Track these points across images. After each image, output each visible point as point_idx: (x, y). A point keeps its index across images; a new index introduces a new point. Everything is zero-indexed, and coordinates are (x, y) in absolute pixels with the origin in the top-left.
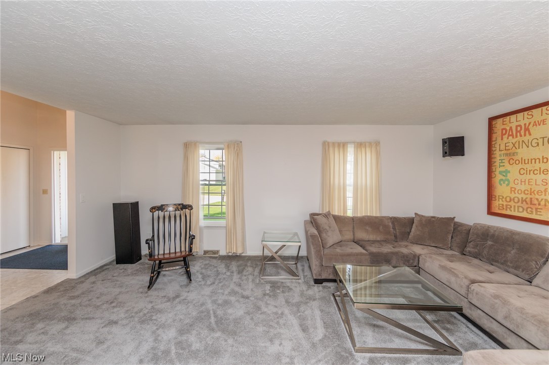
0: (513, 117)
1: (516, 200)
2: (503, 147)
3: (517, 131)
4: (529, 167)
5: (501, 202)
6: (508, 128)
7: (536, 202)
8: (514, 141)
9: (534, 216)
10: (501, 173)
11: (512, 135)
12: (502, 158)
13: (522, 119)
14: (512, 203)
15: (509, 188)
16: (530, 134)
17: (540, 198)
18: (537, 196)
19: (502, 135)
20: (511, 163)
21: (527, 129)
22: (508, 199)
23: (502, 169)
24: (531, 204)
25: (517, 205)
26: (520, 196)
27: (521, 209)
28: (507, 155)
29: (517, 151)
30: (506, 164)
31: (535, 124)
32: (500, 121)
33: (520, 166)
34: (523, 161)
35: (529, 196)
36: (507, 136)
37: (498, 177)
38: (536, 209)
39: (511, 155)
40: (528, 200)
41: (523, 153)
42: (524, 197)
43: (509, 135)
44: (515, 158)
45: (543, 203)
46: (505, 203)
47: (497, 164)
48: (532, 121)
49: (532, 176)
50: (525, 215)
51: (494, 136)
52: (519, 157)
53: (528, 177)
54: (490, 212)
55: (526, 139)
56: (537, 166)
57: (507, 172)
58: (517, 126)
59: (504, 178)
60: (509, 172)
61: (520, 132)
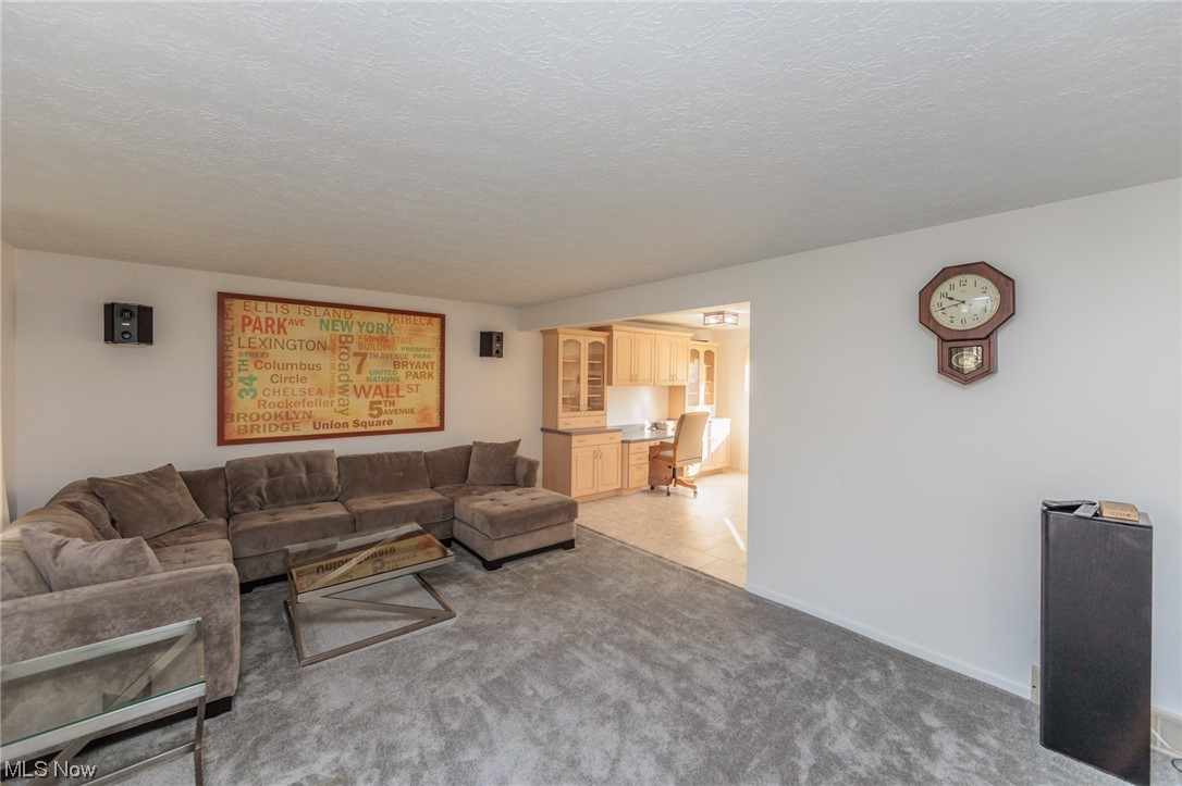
0: (261, 305)
1: (267, 416)
2: (244, 342)
3: (267, 326)
4: (284, 373)
5: (242, 423)
6: (254, 318)
7: (293, 416)
8: (263, 337)
9: (295, 434)
10: (241, 380)
11: (260, 329)
12: (244, 358)
13: (263, 311)
14: (261, 422)
15: (255, 401)
16: (285, 333)
17: (297, 410)
18: (295, 409)
19: (244, 325)
20: (259, 365)
21: (281, 326)
22: (254, 417)
23: (242, 374)
24: (287, 419)
25: (267, 423)
26: (272, 411)
27: (273, 428)
28: (251, 354)
30: (251, 367)
31: (291, 322)
32: (239, 303)
33: (272, 372)
34: (275, 365)
35: (285, 410)
36: (251, 327)
37: (236, 386)
38: (294, 424)
39: (258, 357)
40: (283, 415)
41: (276, 354)
42: (278, 411)
43: (255, 328)
44: (265, 360)
45: (300, 416)
46: (249, 424)
47: (235, 366)
48: (288, 317)
49: (288, 385)
50: (279, 433)
51: (229, 324)
52: (271, 360)
53: (283, 386)
54: (222, 440)
55: (281, 337)
56: (294, 372)
57: (252, 379)
58: (267, 319)
59: (247, 388)
60: (256, 379)
61: (271, 326)
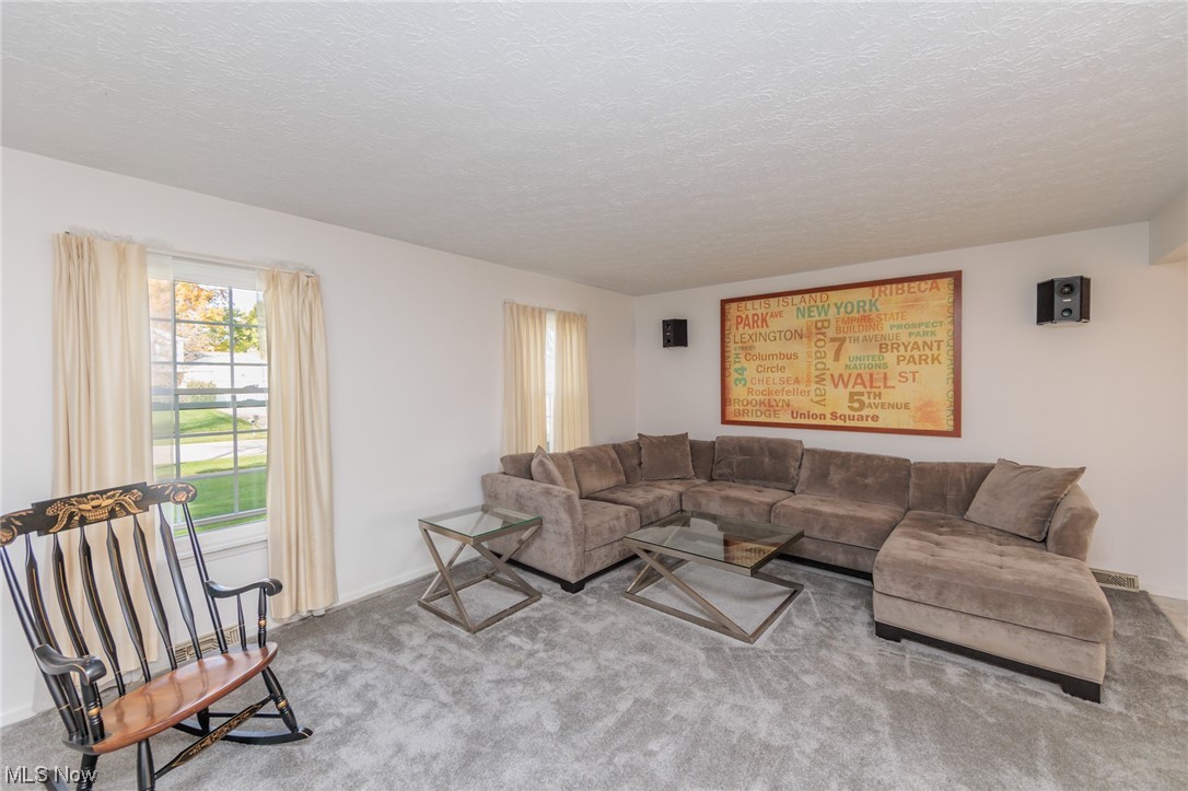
0: (749, 304)
1: (754, 403)
2: (738, 339)
3: (754, 322)
4: (767, 363)
5: (737, 407)
6: (744, 316)
7: (774, 404)
8: (751, 332)
9: (776, 420)
10: (736, 370)
11: (749, 325)
12: (738, 352)
13: (758, 307)
14: (750, 407)
15: (745, 389)
16: (767, 326)
17: (778, 398)
18: (775, 397)
19: (738, 323)
20: (748, 358)
21: (764, 320)
22: (745, 403)
23: (738, 366)
24: (770, 406)
25: (754, 409)
26: (758, 398)
27: (759, 413)
28: (743, 348)
29: (755, 344)
30: (743, 359)
31: (772, 316)
32: (734, 305)
33: (758, 362)
34: (760, 357)
35: (767, 397)
36: (742, 325)
37: (733, 376)
38: (775, 411)
39: (747, 349)
40: (766, 402)
41: (761, 347)
42: (762, 398)
43: (745, 325)
44: (752, 352)
45: (780, 404)
46: (741, 408)
47: (732, 359)
48: (770, 311)
49: (770, 374)
50: (763, 419)
51: (728, 324)
52: (756, 352)
53: (766, 375)
54: (725, 421)
55: (763, 331)
56: (775, 362)
57: (743, 369)
58: (754, 315)
59: (740, 377)
60: (745, 369)
61: (757, 322)
